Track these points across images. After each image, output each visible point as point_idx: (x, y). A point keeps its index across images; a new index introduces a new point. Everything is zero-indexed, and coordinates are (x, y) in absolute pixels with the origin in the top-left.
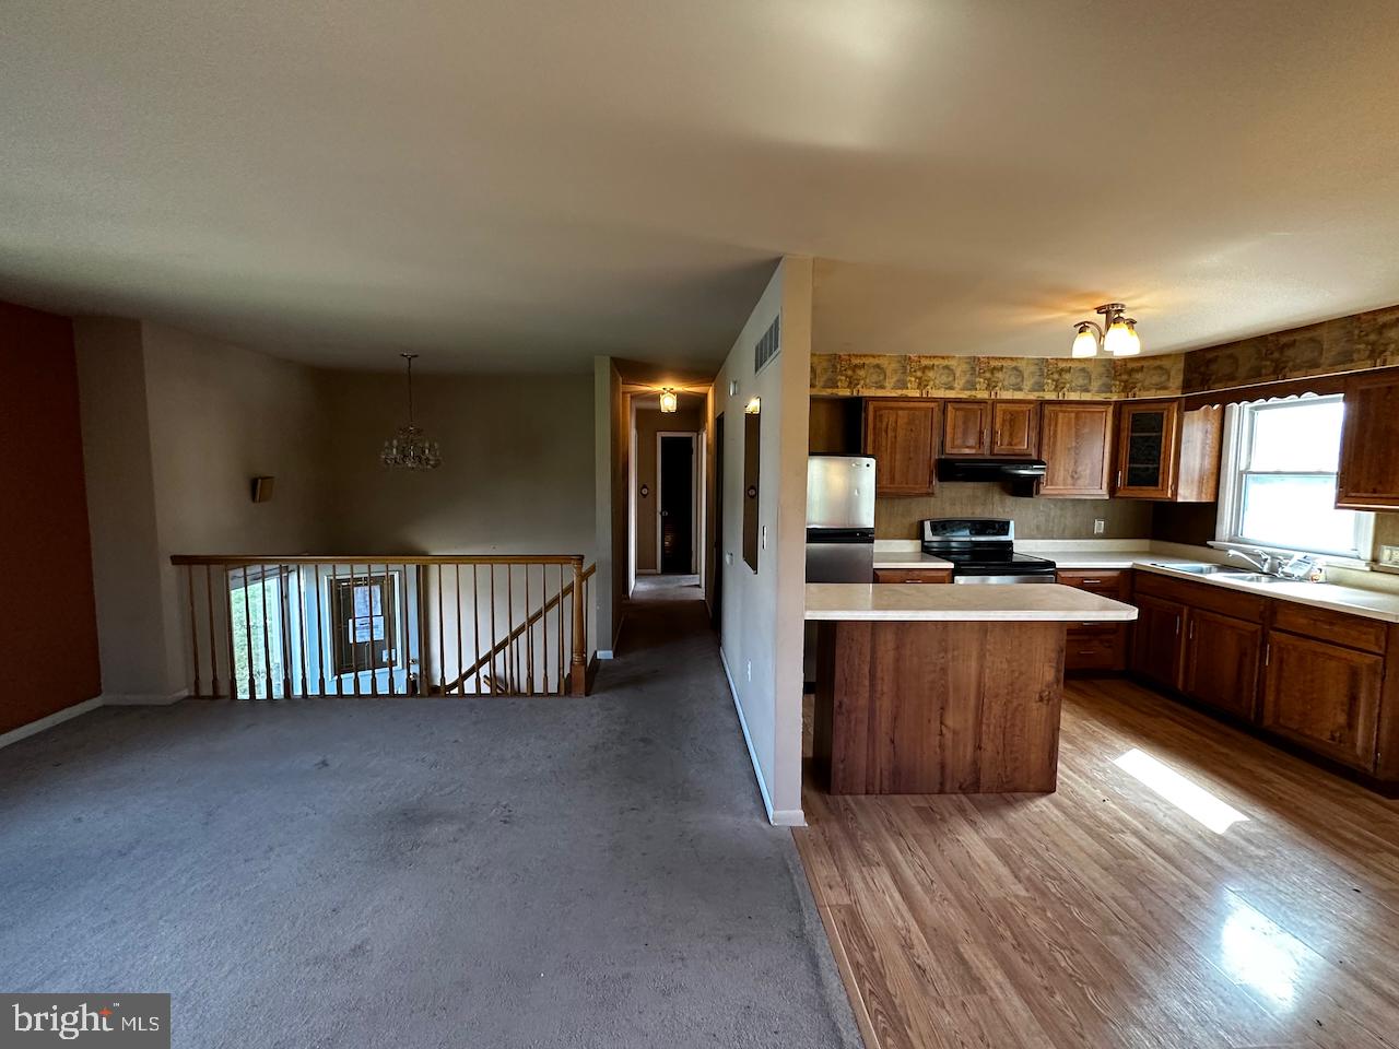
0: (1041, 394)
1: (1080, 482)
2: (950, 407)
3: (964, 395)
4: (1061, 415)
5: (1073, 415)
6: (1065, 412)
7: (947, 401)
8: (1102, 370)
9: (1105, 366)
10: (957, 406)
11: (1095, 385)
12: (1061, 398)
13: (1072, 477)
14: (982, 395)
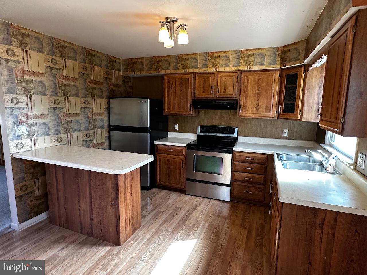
0: (239, 68)
1: (261, 110)
2: (197, 77)
3: (202, 71)
4: (250, 77)
5: (257, 77)
6: (253, 75)
7: (195, 74)
8: (270, 53)
9: (273, 51)
10: (200, 75)
11: (267, 62)
12: (248, 69)
13: (256, 108)
14: (210, 70)
